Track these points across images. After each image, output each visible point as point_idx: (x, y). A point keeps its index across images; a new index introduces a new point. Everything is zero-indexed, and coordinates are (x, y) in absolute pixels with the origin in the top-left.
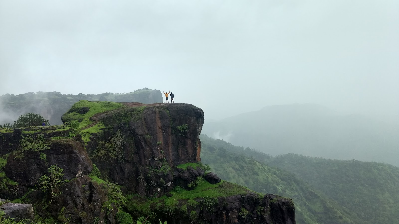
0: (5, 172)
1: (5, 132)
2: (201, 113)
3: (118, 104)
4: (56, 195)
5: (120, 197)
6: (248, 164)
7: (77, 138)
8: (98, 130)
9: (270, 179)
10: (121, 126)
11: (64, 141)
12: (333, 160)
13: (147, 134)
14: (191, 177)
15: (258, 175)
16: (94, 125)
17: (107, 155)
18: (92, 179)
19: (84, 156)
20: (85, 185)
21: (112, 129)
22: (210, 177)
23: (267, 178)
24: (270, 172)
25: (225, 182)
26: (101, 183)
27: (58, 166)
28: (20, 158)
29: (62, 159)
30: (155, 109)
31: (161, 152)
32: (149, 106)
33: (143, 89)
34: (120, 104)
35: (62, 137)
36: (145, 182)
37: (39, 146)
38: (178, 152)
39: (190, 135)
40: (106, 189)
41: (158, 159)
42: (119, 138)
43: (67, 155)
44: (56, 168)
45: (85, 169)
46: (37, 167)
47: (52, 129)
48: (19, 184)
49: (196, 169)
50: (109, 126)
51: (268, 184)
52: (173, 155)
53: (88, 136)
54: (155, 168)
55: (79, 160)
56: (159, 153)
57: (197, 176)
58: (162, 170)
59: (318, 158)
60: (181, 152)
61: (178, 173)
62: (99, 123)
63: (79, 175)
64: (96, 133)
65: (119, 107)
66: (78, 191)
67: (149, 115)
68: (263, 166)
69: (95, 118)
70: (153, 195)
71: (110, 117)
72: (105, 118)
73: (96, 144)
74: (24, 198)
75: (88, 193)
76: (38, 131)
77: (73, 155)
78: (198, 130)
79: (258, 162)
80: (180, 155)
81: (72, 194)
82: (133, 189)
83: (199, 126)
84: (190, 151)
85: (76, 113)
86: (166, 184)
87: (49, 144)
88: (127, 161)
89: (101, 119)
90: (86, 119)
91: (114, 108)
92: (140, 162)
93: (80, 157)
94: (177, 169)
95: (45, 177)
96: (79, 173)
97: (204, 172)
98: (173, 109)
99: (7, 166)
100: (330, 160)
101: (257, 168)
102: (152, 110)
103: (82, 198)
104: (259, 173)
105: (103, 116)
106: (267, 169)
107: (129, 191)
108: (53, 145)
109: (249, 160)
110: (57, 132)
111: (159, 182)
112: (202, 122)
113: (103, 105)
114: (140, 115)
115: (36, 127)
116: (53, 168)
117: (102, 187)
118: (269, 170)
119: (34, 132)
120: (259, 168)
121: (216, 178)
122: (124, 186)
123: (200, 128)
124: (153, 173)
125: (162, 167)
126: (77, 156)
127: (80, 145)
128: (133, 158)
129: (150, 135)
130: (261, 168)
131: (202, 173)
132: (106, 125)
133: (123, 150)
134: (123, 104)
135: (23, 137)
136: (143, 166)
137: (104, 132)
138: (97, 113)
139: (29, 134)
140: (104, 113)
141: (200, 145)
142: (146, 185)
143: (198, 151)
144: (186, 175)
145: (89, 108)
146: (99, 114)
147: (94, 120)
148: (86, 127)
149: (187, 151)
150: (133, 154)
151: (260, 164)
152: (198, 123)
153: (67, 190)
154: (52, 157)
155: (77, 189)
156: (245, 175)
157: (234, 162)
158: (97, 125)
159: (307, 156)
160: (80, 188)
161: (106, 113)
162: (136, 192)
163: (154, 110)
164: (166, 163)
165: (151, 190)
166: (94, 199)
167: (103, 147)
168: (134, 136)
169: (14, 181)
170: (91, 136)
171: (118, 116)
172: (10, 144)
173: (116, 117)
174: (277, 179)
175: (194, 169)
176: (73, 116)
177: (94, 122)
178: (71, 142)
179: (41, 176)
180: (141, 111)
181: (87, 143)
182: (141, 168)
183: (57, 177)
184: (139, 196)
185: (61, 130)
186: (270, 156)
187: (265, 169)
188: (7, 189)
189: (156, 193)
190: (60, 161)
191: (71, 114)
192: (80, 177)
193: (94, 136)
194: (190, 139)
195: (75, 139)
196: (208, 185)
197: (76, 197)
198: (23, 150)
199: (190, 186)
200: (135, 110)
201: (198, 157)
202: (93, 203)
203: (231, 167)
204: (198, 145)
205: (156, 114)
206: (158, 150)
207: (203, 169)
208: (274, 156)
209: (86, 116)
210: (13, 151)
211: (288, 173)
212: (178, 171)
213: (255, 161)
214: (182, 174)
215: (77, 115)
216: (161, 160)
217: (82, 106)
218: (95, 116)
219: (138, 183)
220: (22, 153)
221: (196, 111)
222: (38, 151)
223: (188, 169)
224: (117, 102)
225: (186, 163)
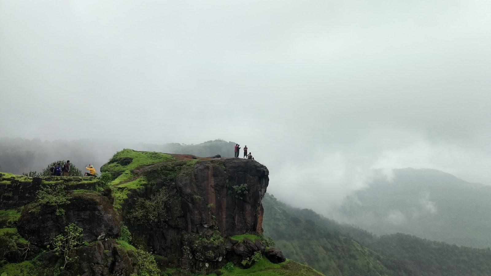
0: (17, 228)
1: (23, 181)
2: (264, 171)
3: (167, 156)
4: (71, 259)
5: (153, 270)
6: (343, 243)
7: (105, 193)
8: (139, 185)
9: (371, 265)
10: (167, 183)
11: (88, 195)
12: (460, 246)
13: (197, 194)
14: (247, 252)
15: (356, 259)
16: (135, 179)
17: (146, 216)
18: (119, 244)
19: (111, 215)
20: (108, 250)
21: (155, 186)
22: (271, 254)
23: (368, 263)
24: (372, 257)
25: (290, 262)
26: (128, 249)
27: (77, 225)
28: (35, 213)
29: (83, 217)
30: (209, 164)
31: (212, 218)
32: (202, 160)
33: (216, 141)
34: (169, 156)
35: (86, 191)
36: (191, 254)
37: (58, 199)
38: (234, 218)
39: (250, 199)
40: (135, 257)
41: (208, 226)
42: (162, 197)
43: (89, 212)
44: (74, 227)
45: (110, 231)
46: (53, 224)
47: (76, 181)
48: (32, 244)
49: (254, 241)
50: (153, 182)
51: (368, 272)
52: (227, 222)
53: (125, 192)
54: (204, 238)
55: (103, 219)
56: (210, 218)
57: (256, 251)
58: (212, 240)
59: (439, 242)
60: (238, 219)
61: (232, 245)
62: (141, 177)
63: (101, 237)
64: (136, 188)
65: (167, 160)
66: (99, 257)
67: (201, 170)
68: (362, 248)
69: (138, 171)
70: (199, 271)
71: (155, 170)
72: (148, 171)
73: (134, 202)
74: (35, 260)
75: (110, 260)
76: (60, 181)
77: (97, 213)
78: (260, 192)
79: (356, 242)
80: (236, 223)
81: (90, 260)
82: (176, 261)
83: (262, 187)
84: (249, 219)
85: (117, 164)
86: (215, 258)
87: (70, 198)
88: (170, 226)
89: (144, 173)
90: (127, 172)
91: (161, 160)
92: (186, 229)
93: (104, 215)
94: (231, 241)
95: (60, 237)
96: (102, 235)
97: (265, 247)
98: (231, 165)
99: (20, 221)
100: (455, 246)
101: (354, 250)
102: (205, 165)
103: (101, 266)
104: (358, 257)
105: (147, 169)
106: (367, 252)
107: (170, 264)
108: (74, 199)
109: (344, 238)
110: (81, 184)
111: (206, 255)
112: (266, 182)
113: (150, 155)
114: (190, 170)
115: (59, 177)
116: (71, 227)
117: (130, 254)
118: (371, 253)
119: (55, 182)
120: (357, 250)
121: (280, 256)
122: (165, 257)
123: (263, 190)
124: (200, 244)
125: (212, 237)
126: (101, 214)
127: (108, 202)
128: (177, 223)
129: (200, 196)
130: (360, 249)
131: (263, 248)
132: (149, 181)
133: (167, 212)
134: (172, 156)
135: (42, 187)
136: (188, 233)
137: (146, 189)
138: (141, 165)
139: (48, 185)
140: (148, 165)
141: (263, 212)
142: (191, 258)
143: (259, 219)
144: (242, 249)
145: (133, 159)
146: (142, 167)
147: (136, 174)
148: (126, 182)
149: (245, 219)
150: (179, 217)
151: (359, 245)
152: (260, 183)
153: (84, 254)
154: (71, 213)
155: (97, 254)
156: (339, 258)
157: (325, 239)
158: (138, 179)
159: (423, 238)
160: (101, 254)
161: (151, 166)
162: (179, 266)
163: (207, 165)
164: (218, 231)
165: (197, 264)
166: (117, 269)
167: (143, 206)
168: (181, 196)
169: (27, 239)
170: (130, 192)
171: (164, 169)
172: (27, 195)
173: (162, 171)
174: (381, 266)
175: (252, 242)
176: (113, 168)
177: (136, 176)
178: (96, 197)
179: (56, 236)
180: (192, 165)
181: (124, 200)
182: (186, 236)
183: (74, 238)
184: (182, 270)
185: (86, 182)
186: (373, 235)
187: (365, 251)
188: (16, 247)
189: (203, 268)
190: (80, 218)
191: (112, 165)
192: (102, 239)
193: (134, 193)
194: (249, 203)
195: (102, 194)
196: (268, 264)
197: (94, 264)
198: (40, 202)
199: (244, 262)
200: (185, 164)
201: (259, 228)
202: (116, 274)
203: (320, 245)
204: (260, 212)
205: (209, 170)
206: (209, 214)
207: (263, 243)
208: (379, 236)
209: (127, 168)
210: (28, 203)
211: (396, 259)
212: (232, 243)
213: (352, 241)
214: (236, 247)
215: (117, 166)
216: (211, 227)
217: (124, 156)
218: (137, 168)
219: (182, 254)
220: (38, 206)
221: (258, 169)
222: (55, 205)
223: (244, 242)
224: (165, 154)
225: (244, 234)
